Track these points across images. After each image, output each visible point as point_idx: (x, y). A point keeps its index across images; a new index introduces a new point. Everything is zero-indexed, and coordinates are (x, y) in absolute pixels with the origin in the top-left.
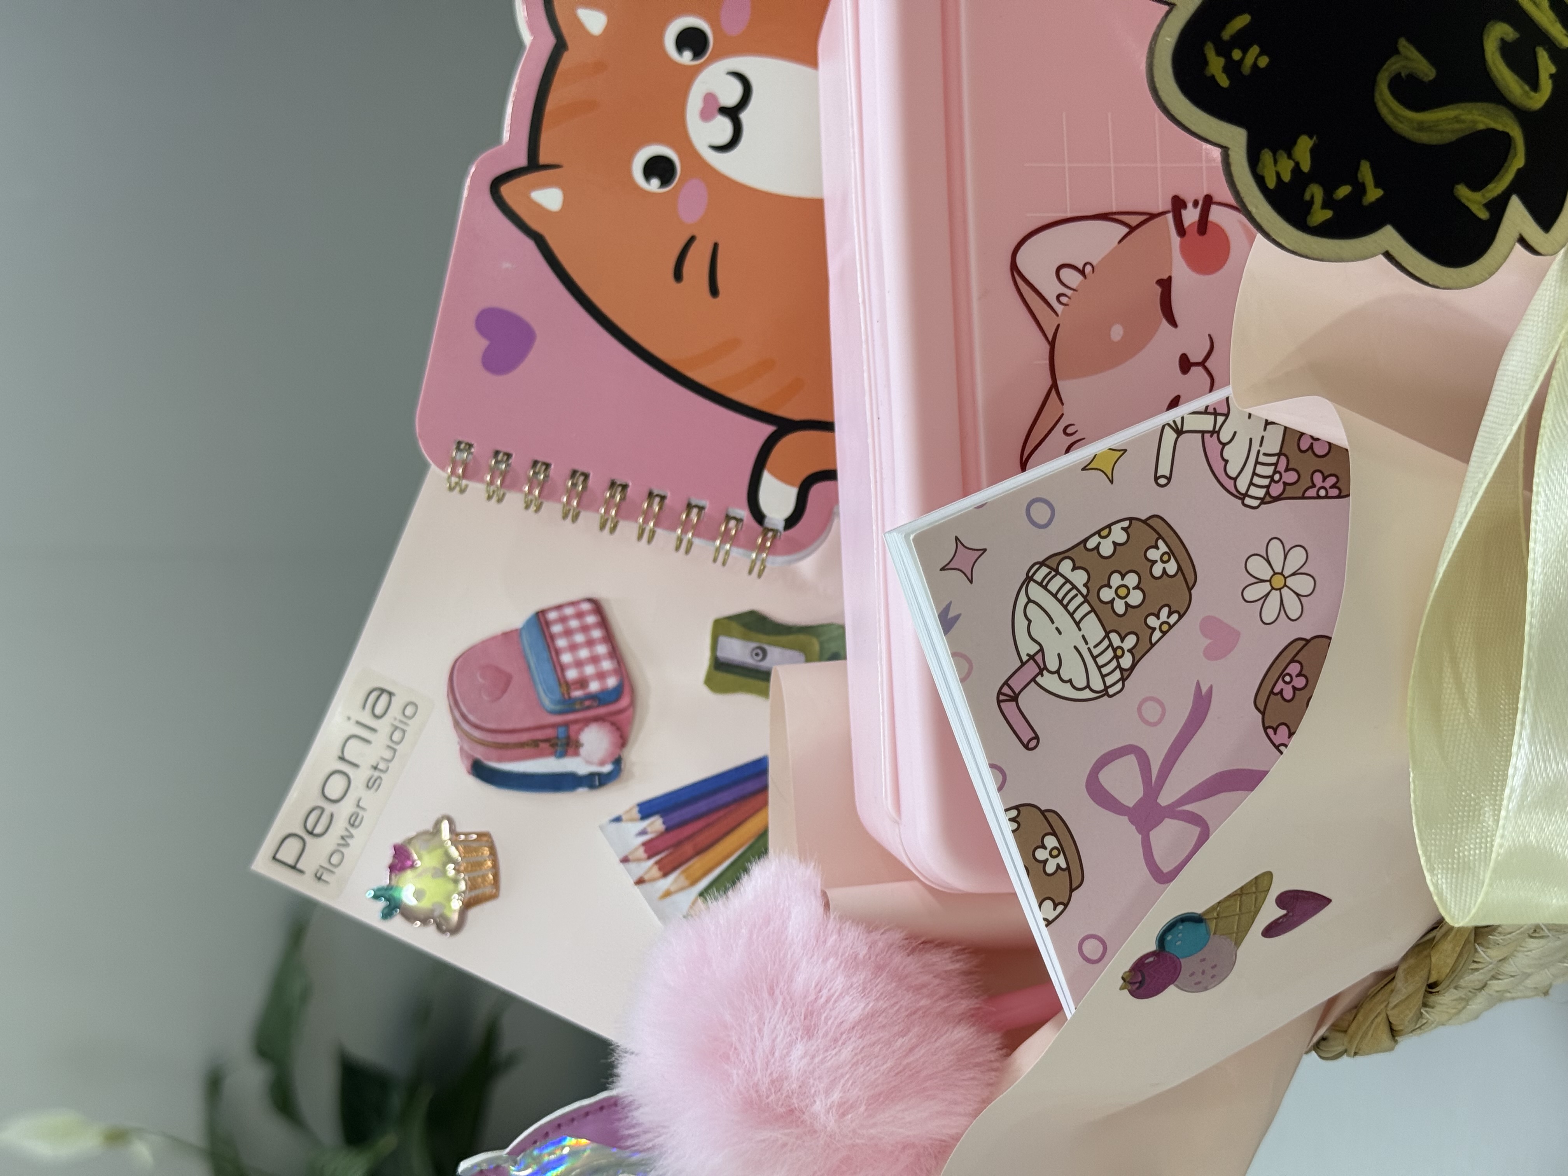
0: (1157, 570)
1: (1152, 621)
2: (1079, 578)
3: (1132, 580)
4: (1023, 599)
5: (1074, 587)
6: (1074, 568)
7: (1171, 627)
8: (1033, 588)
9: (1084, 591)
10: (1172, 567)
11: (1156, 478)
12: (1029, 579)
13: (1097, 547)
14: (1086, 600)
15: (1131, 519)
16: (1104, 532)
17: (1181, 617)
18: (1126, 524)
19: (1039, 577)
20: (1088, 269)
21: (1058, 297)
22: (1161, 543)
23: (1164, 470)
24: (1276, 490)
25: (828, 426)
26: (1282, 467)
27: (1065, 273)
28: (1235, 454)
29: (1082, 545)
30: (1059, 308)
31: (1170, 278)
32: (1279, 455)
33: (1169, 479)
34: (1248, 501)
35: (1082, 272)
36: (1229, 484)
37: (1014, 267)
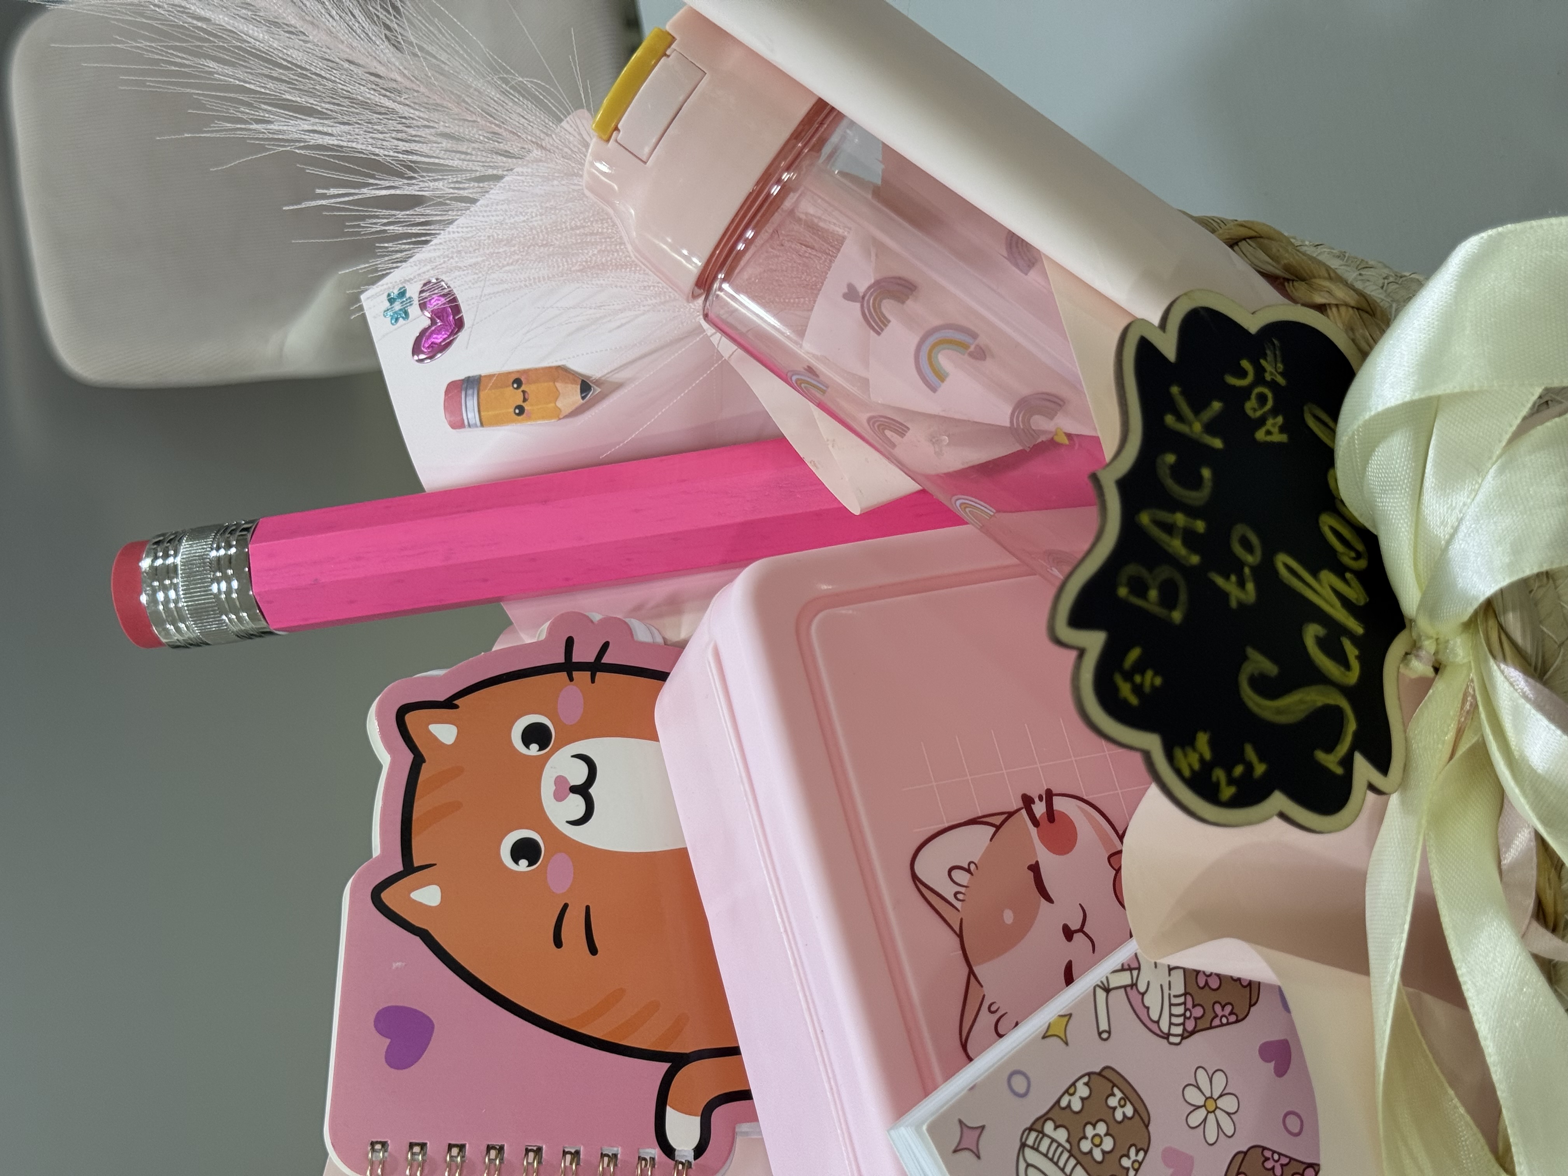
0: (1119, 1116)
1: (1126, 1162)
2: (1061, 1135)
3: (1101, 1128)
4: (1022, 1166)
5: (1059, 1145)
6: (1056, 1127)
7: (1140, 1164)
8: (1028, 1152)
9: (1068, 1146)
10: (1129, 1110)
11: (1100, 1034)
12: (1023, 1145)
13: (1069, 1106)
14: (1071, 1155)
15: (1089, 1074)
16: (1070, 1091)
17: (1146, 1152)
18: (1086, 1079)
19: (1030, 1142)
20: (972, 867)
21: (955, 894)
22: (1116, 1090)
23: (1104, 1026)
24: (1190, 1025)
25: (735, 1051)
26: (1189, 1005)
27: (956, 874)
28: (1153, 1000)
29: (1057, 1106)
30: (958, 905)
31: (1037, 862)
32: (1185, 994)
33: (1109, 1032)
34: (1173, 1039)
35: (968, 871)
36: (1154, 1027)
37: (915, 877)
